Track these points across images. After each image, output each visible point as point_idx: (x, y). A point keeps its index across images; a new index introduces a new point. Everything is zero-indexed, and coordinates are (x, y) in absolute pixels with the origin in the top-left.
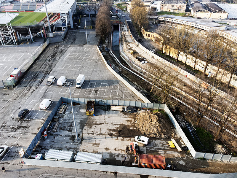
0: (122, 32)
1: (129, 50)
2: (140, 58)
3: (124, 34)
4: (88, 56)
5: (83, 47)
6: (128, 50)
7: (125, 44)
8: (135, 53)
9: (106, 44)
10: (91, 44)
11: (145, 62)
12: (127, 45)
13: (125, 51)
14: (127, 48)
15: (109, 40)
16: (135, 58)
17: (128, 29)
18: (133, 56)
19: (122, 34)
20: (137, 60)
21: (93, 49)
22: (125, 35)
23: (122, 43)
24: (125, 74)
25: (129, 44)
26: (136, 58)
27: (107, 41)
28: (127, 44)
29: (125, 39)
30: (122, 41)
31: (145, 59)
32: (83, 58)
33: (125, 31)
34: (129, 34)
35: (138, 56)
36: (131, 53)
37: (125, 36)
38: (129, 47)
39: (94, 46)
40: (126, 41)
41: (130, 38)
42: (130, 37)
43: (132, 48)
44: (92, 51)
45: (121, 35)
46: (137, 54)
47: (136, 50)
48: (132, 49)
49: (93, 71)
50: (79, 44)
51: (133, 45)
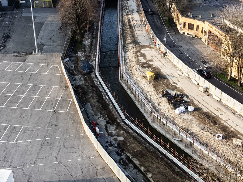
0: (125, 14)
1: (143, 67)
2: (173, 93)
3: (129, 21)
4: (34, 89)
5: (24, 61)
6: (141, 68)
7: (131, 49)
8: (158, 77)
9: (85, 52)
10: (46, 52)
11: (186, 108)
12: (138, 54)
13: (134, 71)
14: (137, 61)
15: (93, 38)
16: (161, 95)
17: (138, 6)
18: (154, 87)
19: (126, 20)
20: (165, 99)
21: (51, 66)
22: (132, 23)
23: (124, 46)
24: (135, 155)
25: (143, 51)
26: (164, 95)
27: (87, 42)
28: (138, 49)
29: (133, 35)
30: (124, 39)
31: (187, 96)
32: (19, 98)
33: (133, 11)
34: (141, 21)
35: (167, 86)
36: (148, 77)
37: (131, 27)
38: (142, 60)
39: (54, 58)
40: (135, 42)
41: (145, 33)
42: (144, 29)
43: (150, 63)
44: (48, 73)
45: (123, 24)
46: (165, 81)
47: (160, 67)
48: (150, 66)
49: (42, 145)
50: (17, 53)
51: (154, 52)
